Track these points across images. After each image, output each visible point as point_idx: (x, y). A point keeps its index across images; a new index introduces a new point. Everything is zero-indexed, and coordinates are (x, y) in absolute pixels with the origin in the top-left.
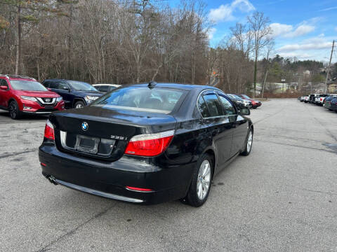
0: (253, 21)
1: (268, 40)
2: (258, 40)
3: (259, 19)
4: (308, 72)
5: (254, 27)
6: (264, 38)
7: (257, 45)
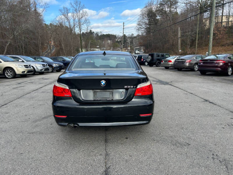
0: (75, 6)
1: (86, 20)
2: (79, 20)
3: (79, 6)
4: (109, 41)
5: (76, 10)
6: (83, 19)
7: (79, 23)
